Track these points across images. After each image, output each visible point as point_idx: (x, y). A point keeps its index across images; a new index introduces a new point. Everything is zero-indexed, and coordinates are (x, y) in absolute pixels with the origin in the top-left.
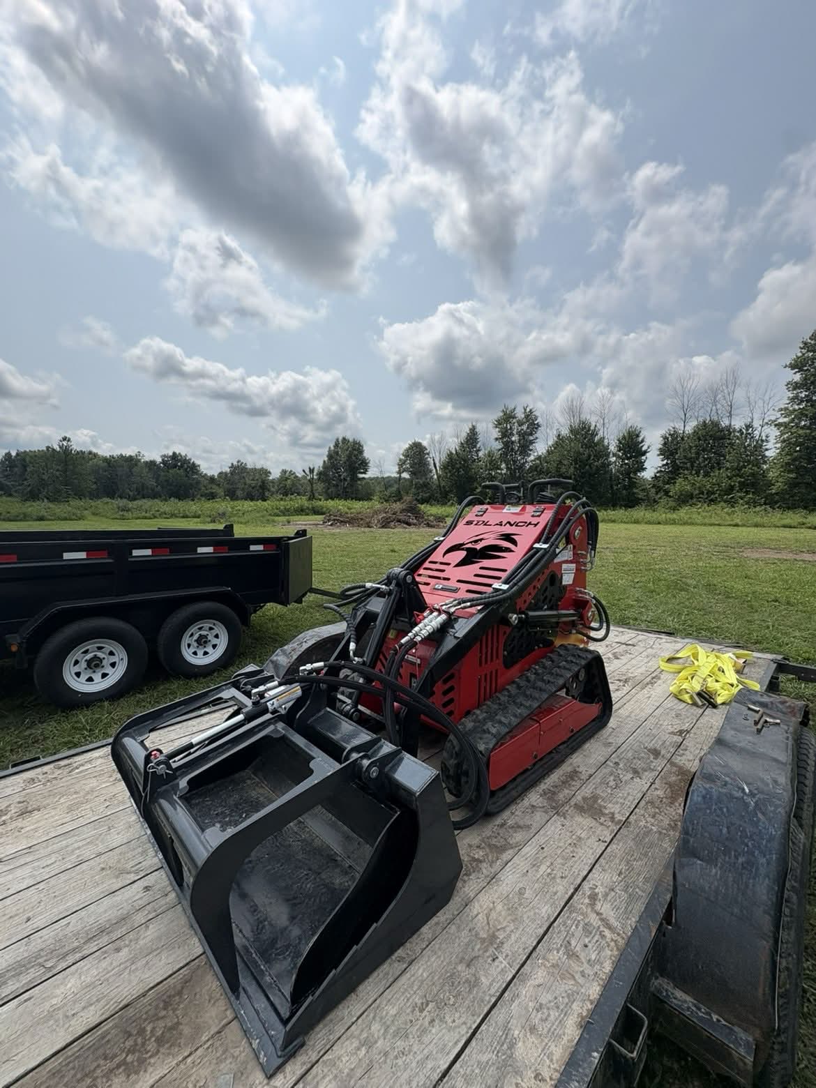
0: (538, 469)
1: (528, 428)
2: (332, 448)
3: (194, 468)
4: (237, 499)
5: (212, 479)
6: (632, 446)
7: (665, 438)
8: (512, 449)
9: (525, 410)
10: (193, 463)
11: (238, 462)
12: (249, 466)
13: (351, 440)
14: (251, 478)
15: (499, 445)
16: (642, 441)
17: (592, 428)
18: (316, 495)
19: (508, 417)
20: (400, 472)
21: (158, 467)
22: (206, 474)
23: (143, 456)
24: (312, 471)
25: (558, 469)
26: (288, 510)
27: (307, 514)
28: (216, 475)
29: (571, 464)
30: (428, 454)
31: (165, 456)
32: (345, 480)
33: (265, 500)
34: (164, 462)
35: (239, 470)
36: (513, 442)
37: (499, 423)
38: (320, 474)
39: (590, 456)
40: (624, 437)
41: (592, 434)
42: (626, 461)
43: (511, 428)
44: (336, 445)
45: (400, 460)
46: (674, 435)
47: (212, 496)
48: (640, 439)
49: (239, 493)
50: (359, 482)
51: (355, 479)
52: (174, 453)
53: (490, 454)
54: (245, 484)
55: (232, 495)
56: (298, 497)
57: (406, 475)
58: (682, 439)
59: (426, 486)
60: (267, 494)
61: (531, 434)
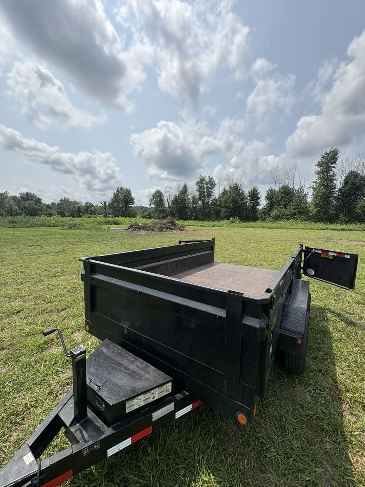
0: (216, 204)
1: (210, 186)
2: (116, 192)
3: (38, 201)
4: (65, 216)
5: (48, 206)
6: (255, 195)
7: (268, 192)
8: (204, 195)
9: (209, 178)
10: (38, 198)
11: (64, 198)
12: (70, 200)
13: (125, 188)
14: (72, 206)
15: (198, 193)
16: (259, 193)
17: (239, 187)
18: (108, 214)
19: (202, 180)
20: (150, 205)
21: (18, 199)
22: (44, 204)
23: (9, 193)
24: (105, 203)
25: (225, 204)
26: (101, 222)
27: (111, 224)
28: (50, 204)
29: (231, 202)
30: (163, 196)
31: (22, 194)
32: (123, 208)
33: (81, 217)
34: (21, 197)
35: (65, 202)
36: (204, 192)
37: (198, 184)
38: (110, 205)
39: (239, 199)
40: (252, 191)
41: (239, 189)
42: (252, 201)
43: (203, 186)
44: (118, 191)
45: (151, 199)
46: (271, 191)
47: (50, 215)
48: (258, 192)
49: (66, 213)
50: (129, 209)
51: (127, 207)
52: (27, 193)
53: (194, 197)
54: (69, 209)
55: (62, 214)
56: (98, 215)
57: (153, 206)
58: (275, 192)
59: (163, 211)
60: (81, 214)
61: (212, 189)
